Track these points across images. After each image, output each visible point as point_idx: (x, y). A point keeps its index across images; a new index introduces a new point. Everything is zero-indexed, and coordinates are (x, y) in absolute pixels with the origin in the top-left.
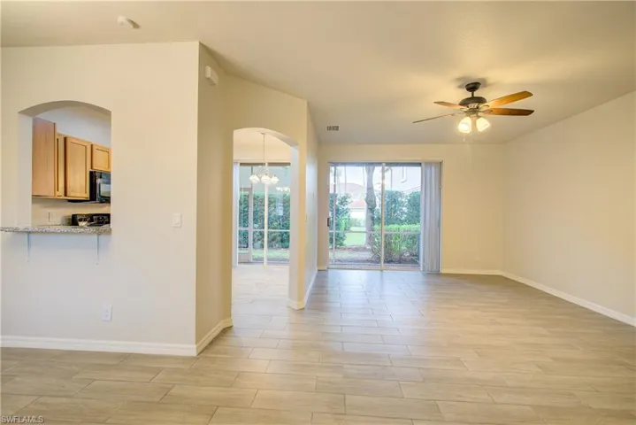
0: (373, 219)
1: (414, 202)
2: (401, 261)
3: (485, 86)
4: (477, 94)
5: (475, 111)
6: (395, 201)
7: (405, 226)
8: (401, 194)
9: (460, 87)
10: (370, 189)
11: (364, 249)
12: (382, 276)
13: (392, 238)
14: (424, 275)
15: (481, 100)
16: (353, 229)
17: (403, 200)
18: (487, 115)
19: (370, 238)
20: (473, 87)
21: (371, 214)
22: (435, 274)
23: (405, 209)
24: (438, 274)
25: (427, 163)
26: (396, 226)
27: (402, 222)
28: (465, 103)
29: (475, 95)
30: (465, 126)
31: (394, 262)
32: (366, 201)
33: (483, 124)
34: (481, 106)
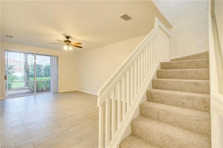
0: (28, 76)
1: (48, 69)
2: (42, 91)
3: (71, 38)
4: (69, 40)
5: (69, 44)
6: (39, 69)
7: (44, 78)
8: (42, 66)
9: (64, 36)
10: (26, 63)
11: (24, 89)
12: (35, 97)
13: (38, 83)
14: (52, 94)
15: (70, 42)
16: (15, 80)
17: (43, 68)
18: (72, 46)
19: (27, 84)
20: (68, 37)
21: (27, 74)
22: (56, 93)
23: (43, 72)
24: (58, 93)
25: (53, 56)
26: (40, 78)
27: (42, 76)
28: (65, 41)
29: (68, 40)
30: (66, 48)
31: (40, 92)
32: (24, 68)
33: (71, 48)
34: (70, 43)
